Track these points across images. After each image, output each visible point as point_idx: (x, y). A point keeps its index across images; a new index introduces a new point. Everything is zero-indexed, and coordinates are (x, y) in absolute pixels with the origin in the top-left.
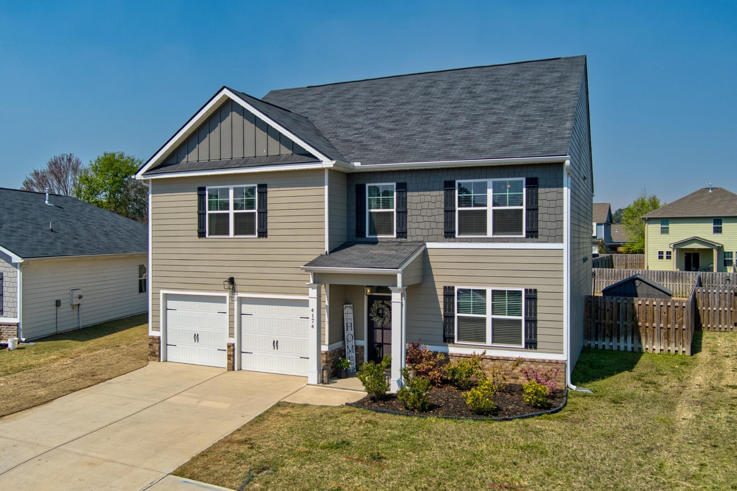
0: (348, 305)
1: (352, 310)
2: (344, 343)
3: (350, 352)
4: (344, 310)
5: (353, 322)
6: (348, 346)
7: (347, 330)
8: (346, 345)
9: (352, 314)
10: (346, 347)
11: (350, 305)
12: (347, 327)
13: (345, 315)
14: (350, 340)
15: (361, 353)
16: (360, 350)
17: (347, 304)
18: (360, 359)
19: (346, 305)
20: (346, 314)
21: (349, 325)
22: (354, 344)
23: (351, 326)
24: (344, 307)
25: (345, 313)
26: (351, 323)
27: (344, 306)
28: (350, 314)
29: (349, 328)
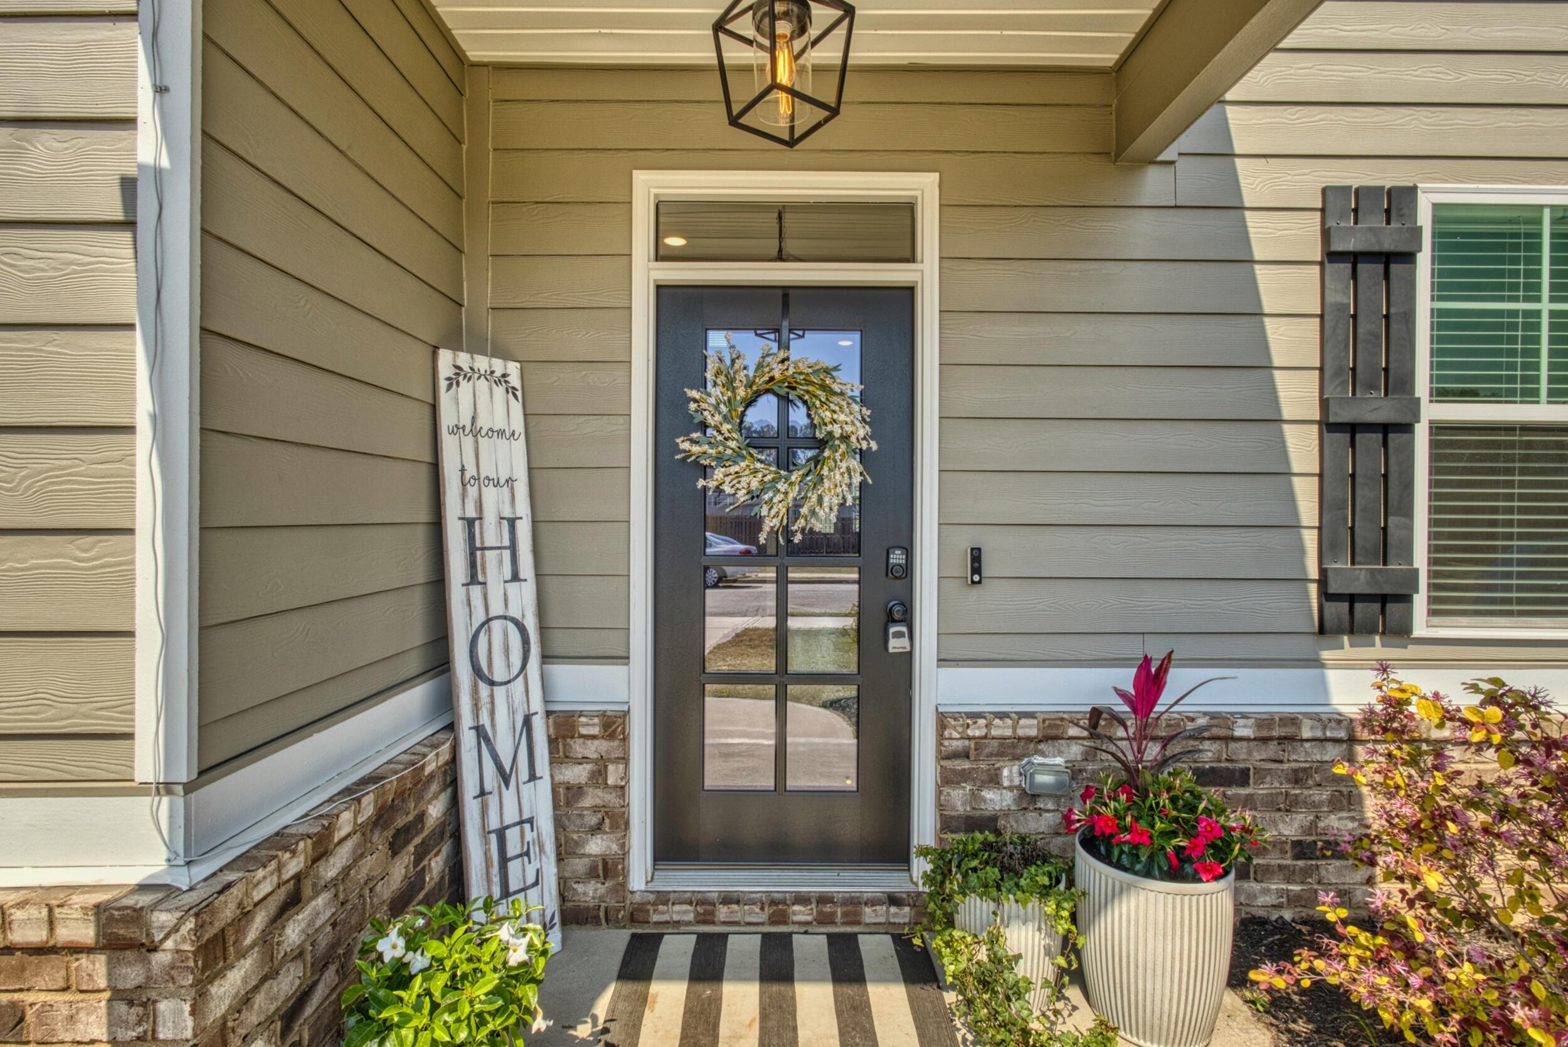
0: (482, 363)
1: (517, 408)
2: (446, 702)
3: (505, 777)
4: (445, 399)
5: (523, 508)
6: (479, 730)
7: (473, 578)
8: (466, 720)
9: (520, 446)
10: (468, 739)
11: (498, 365)
12: (473, 550)
13: (448, 443)
14: (499, 675)
15: (599, 775)
16: (592, 749)
17: (476, 349)
18: (597, 829)
19: (464, 359)
20: (457, 429)
21: (492, 534)
22: (537, 705)
23: (513, 547)
24: (445, 368)
25: (447, 419)
26: (512, 522)
27: (445, 357)
28: (502, 443)
29: (495, 567)
